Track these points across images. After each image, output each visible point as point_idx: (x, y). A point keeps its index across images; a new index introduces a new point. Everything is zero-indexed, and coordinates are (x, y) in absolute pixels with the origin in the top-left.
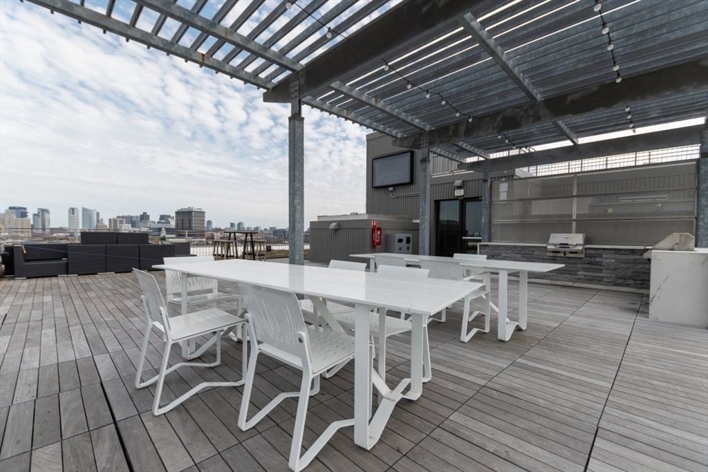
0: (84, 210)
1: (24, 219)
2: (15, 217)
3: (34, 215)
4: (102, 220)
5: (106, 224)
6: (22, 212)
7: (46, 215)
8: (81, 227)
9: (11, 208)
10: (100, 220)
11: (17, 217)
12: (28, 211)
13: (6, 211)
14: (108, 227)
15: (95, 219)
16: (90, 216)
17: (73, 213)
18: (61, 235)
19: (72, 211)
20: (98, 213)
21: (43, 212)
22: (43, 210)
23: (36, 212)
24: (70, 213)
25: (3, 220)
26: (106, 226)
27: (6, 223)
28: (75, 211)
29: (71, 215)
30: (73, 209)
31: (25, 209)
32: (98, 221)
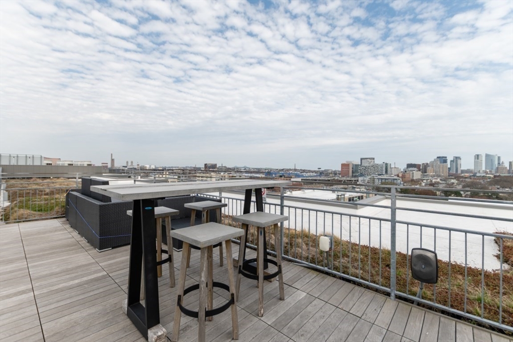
0: (487, 156)
1: (445, 164)
2: (439, 163)
3: (451, 161)
4: (503, 163)
5: (506, 166)
6: (444, 160)
7: (459, 161)
8: (484, 169)
9: (438, 158)
10: (501, 163)
11: (440, 163)
12: (447, 158)
13: (435, 159)
14: (508, 168)
15: (496, 162)
16: (491, 160)
17: (478, 159)
18: (467, 174)
19: (477, 157)
20: (499, 158)
21: (457, 159)
22: (456, 158)
23: (452, 159)
24: (475, 159)
25: (433, 165)
26: (506, 168)
27: (434, 167)
28: (480, 156)
29: (477, 160)
30: (478, 156)
31: (446, 157)
32: (499, 163)
